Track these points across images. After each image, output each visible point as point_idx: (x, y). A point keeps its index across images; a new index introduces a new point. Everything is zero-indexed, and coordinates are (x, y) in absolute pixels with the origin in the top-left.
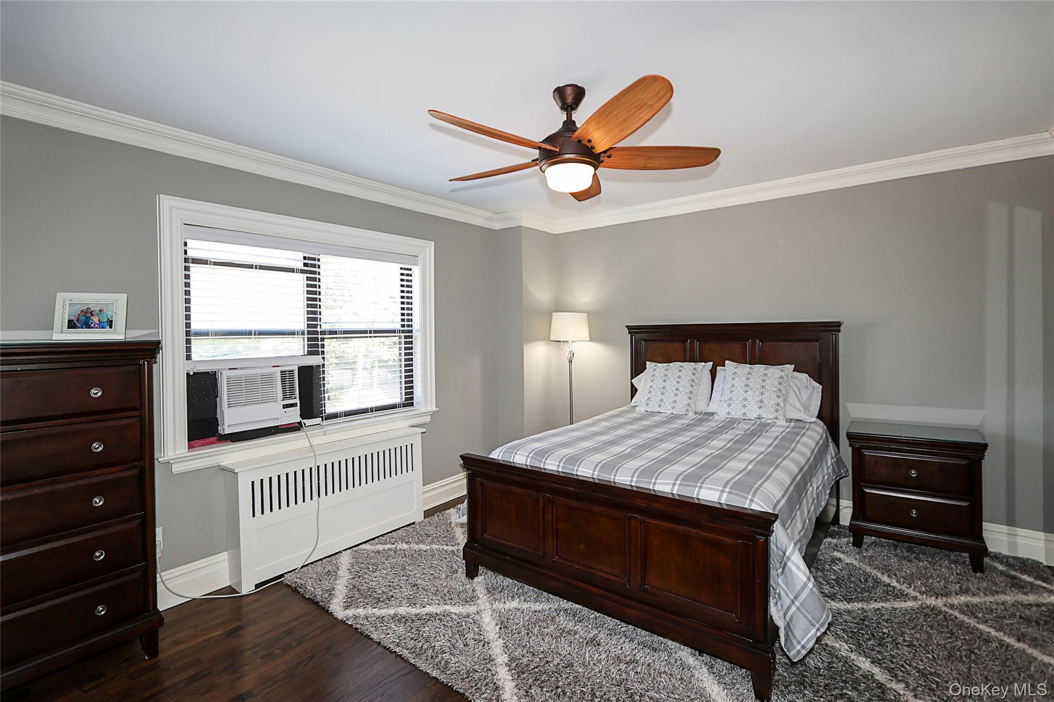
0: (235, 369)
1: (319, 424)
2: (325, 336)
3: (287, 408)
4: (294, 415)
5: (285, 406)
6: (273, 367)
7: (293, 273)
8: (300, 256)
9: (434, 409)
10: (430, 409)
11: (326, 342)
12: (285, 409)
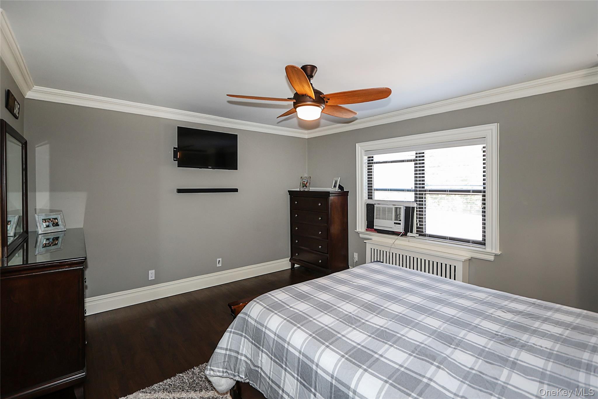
0: (379, 204)
1: (415, 237)
2: (426, 193)
3: (395, 224)
4: (400, 228)
5: (395, 223)
6: (393, 205)
7: (412, 162)
8: (414, 153)
9: (498, 252)
10: (494, 251)
11: (427, 196)
12: (395, 225)
